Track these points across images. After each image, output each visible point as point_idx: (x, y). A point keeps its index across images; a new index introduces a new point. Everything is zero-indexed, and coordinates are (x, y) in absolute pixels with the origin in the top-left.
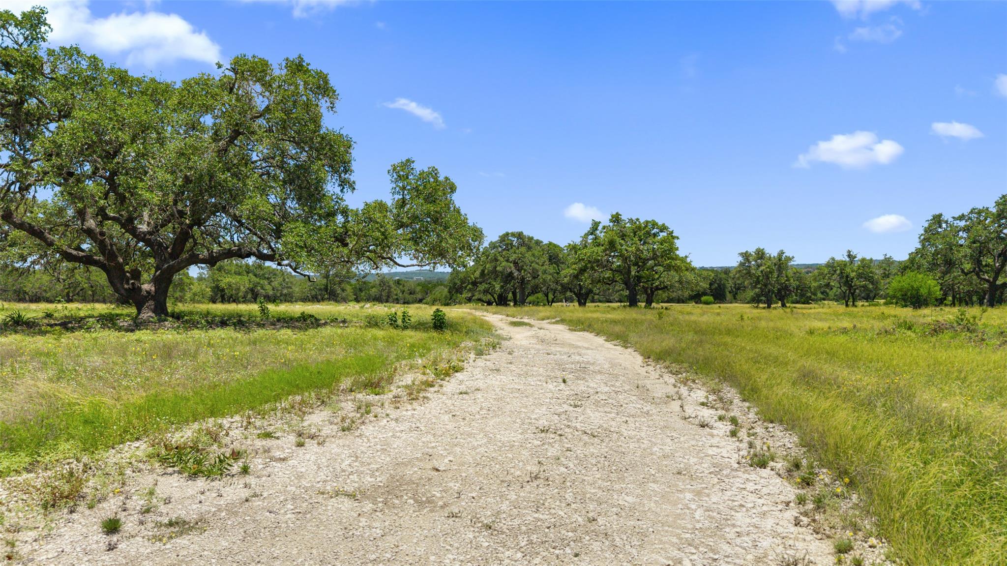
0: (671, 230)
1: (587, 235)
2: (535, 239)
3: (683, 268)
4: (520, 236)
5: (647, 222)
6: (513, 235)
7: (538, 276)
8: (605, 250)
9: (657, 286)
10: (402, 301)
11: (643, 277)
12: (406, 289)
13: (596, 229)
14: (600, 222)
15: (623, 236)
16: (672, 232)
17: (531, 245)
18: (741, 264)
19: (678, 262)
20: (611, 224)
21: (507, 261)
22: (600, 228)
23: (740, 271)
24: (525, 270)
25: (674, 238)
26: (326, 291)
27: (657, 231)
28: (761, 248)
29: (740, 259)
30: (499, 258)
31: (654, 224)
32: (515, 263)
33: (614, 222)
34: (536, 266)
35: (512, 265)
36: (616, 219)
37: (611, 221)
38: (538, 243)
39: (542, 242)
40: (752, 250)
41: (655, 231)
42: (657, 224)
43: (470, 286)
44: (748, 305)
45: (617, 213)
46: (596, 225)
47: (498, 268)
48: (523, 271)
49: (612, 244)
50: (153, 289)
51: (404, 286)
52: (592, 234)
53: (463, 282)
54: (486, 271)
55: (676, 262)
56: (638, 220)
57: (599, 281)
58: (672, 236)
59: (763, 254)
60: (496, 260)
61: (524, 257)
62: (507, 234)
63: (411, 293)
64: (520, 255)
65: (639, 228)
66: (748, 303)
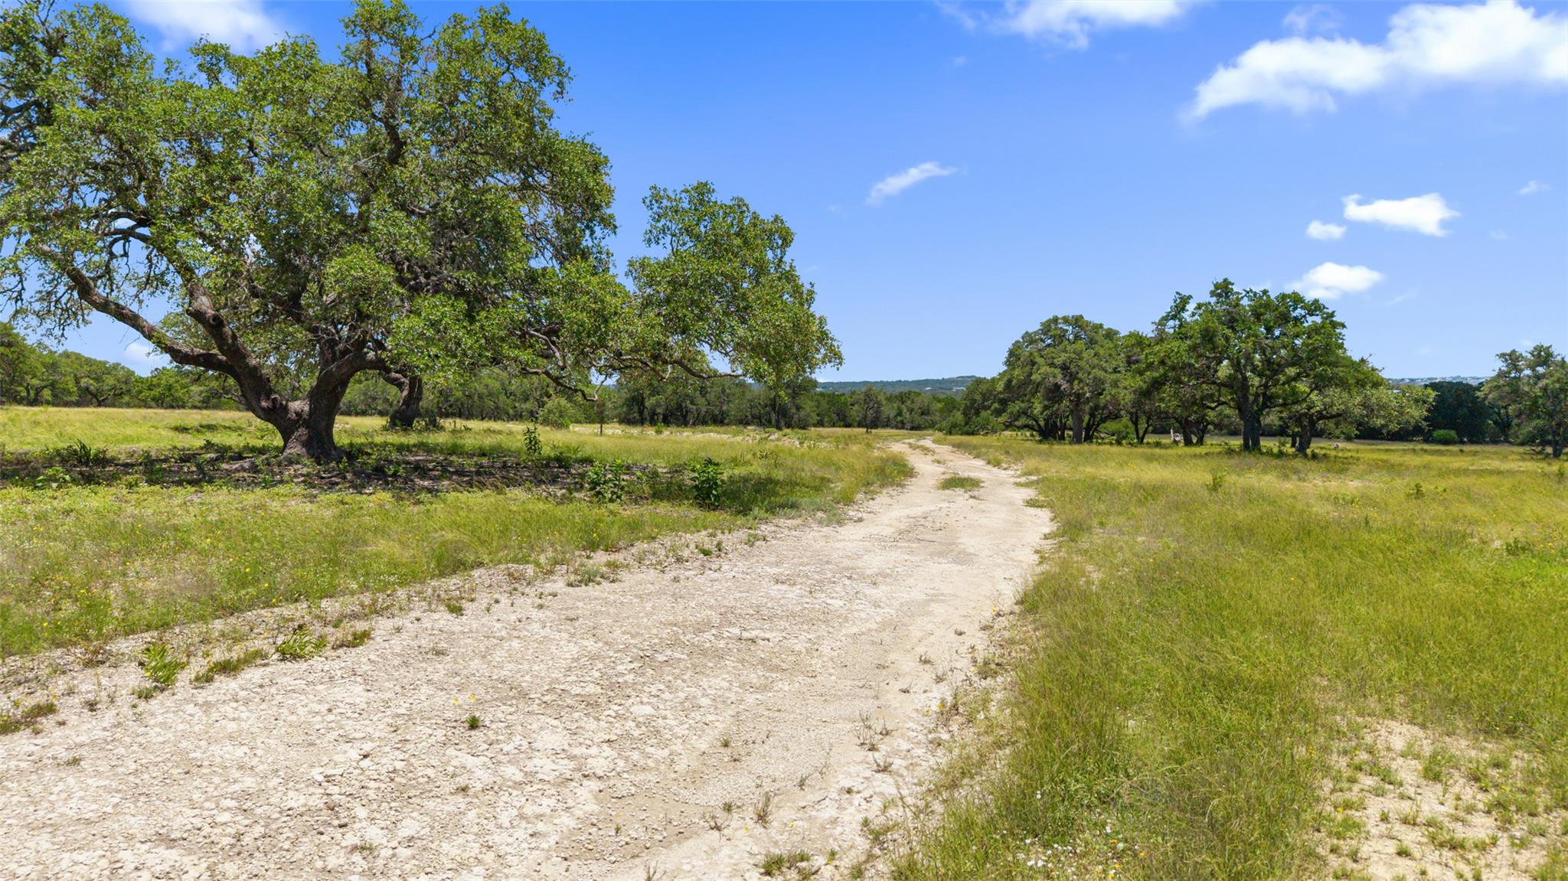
0: (1330, 311)
1: (1166, 319)
2: (1105, 327)
3: (1352, 381)
4: (1077, 321)
5: (1284, 297)
6: (1066, 320)
7: (1104, 390)
8: (1193, 348)
9: (1320, 412)
10: (908, 425)
11: (1278, 397)
12: (916, 407)
13: (1183, 309)
14: (1190, 297)
15: (1232, 322)
16: (1332, 315)
17: (1097, 338)
18: (1501, 374)
19: (1340, 371)
20: (1213, 300)
21: (1052, 365)
22: (1191, 307)
23: (1498, 387)
24: (1081, 381)
25: (1334, 325)
26: (774, 409)
27: (1303, 312)
28: (1546, 345)
29: (1500, 365)
30: (1038, 360)
31: (1297, 299)
32: (1065, 368)
33: (1219, 296)
34: (1101, 374)
35: (1057, 371)
36: (1223, 290)
37: (1213, 294)
38: (1111, 334)
39: (1117, 333)
40: (1525, 347)
41: (1299, 312)
42: (1301, 300)
43: (996, 405)
44: (1521, 449)
45: (1225, 280)
46: (1182, 302)
47: (1033, 377)
48: (1076, 382)
49: (1208, 336)
50: (307, 408)
51: (913, 402)
52: (1174, 317)
53: (985, 398)
54: (1014, 382)
55: (1336, 370)
56: (1265, 292)
57: (1194, 403)
58: (1332, 322)
59: (1549, 355)
60: (1033, 364)
61: (1081, 359)
62: (1055, 320)
63: (923, 414)
64: (1074, 356)
65: (1267, 305)
66: (1522, 444)
